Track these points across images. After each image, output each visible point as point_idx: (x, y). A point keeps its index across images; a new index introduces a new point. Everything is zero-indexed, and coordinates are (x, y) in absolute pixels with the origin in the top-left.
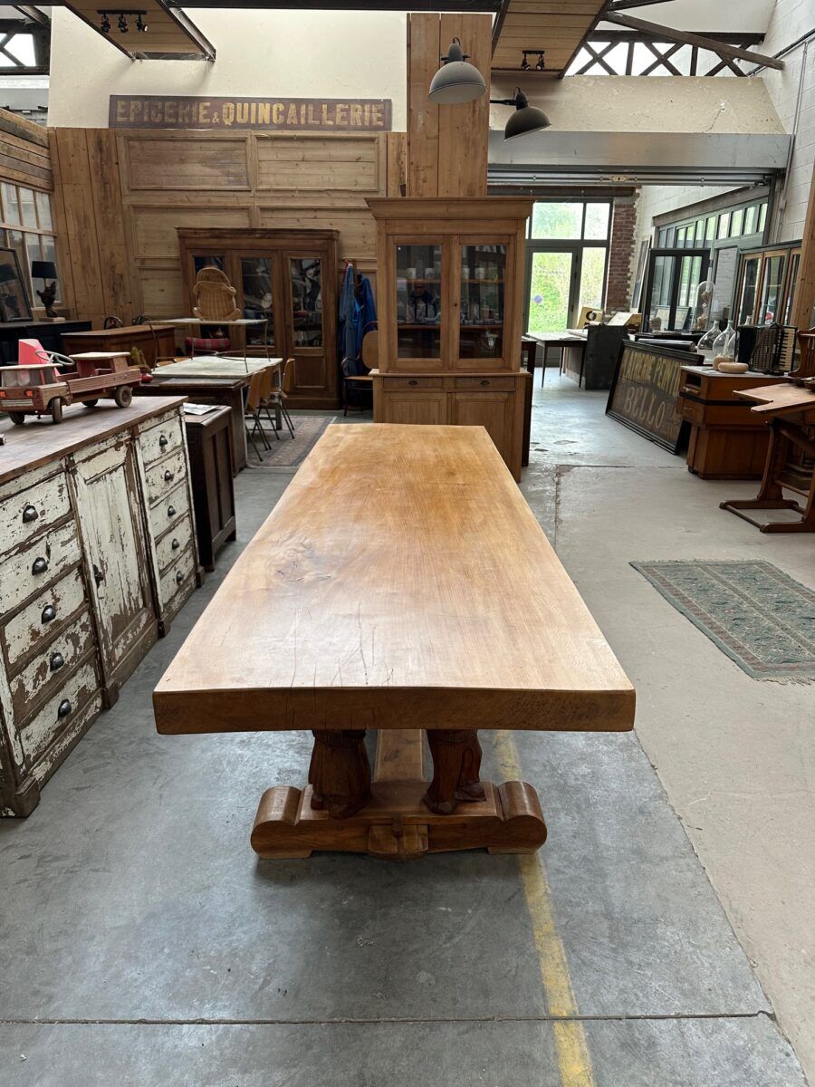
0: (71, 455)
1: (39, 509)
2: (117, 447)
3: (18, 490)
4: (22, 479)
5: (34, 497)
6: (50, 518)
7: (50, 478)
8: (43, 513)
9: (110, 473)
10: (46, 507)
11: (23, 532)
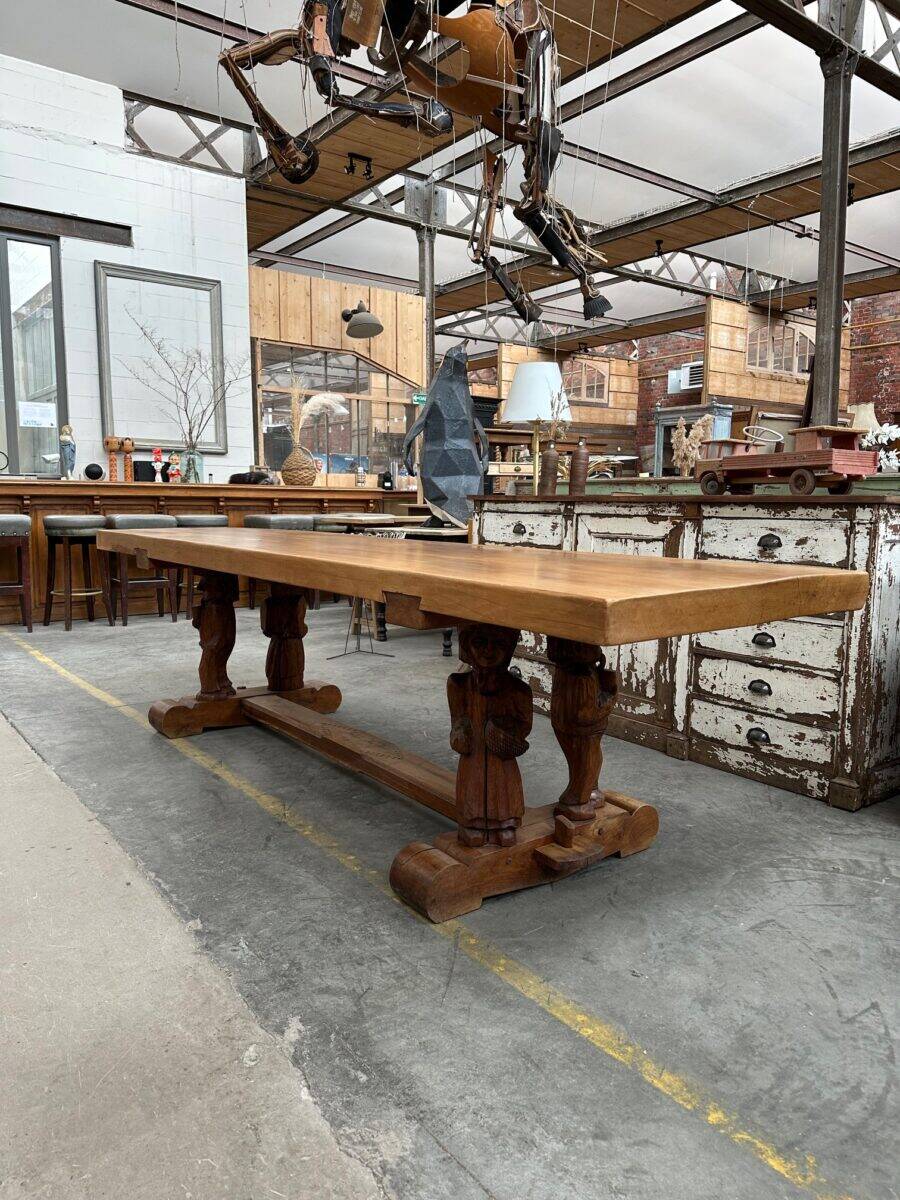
0: (573, 503)
1: (529, 530)
2: (653, 518)
3: (514, 510)
4: (519, 505)
5: (526, 521)
6: (536, 540)
7: (545, 514)
8: (532, 534)
9: (636, 540)
10: (535, 531)
11: (512, 538)
